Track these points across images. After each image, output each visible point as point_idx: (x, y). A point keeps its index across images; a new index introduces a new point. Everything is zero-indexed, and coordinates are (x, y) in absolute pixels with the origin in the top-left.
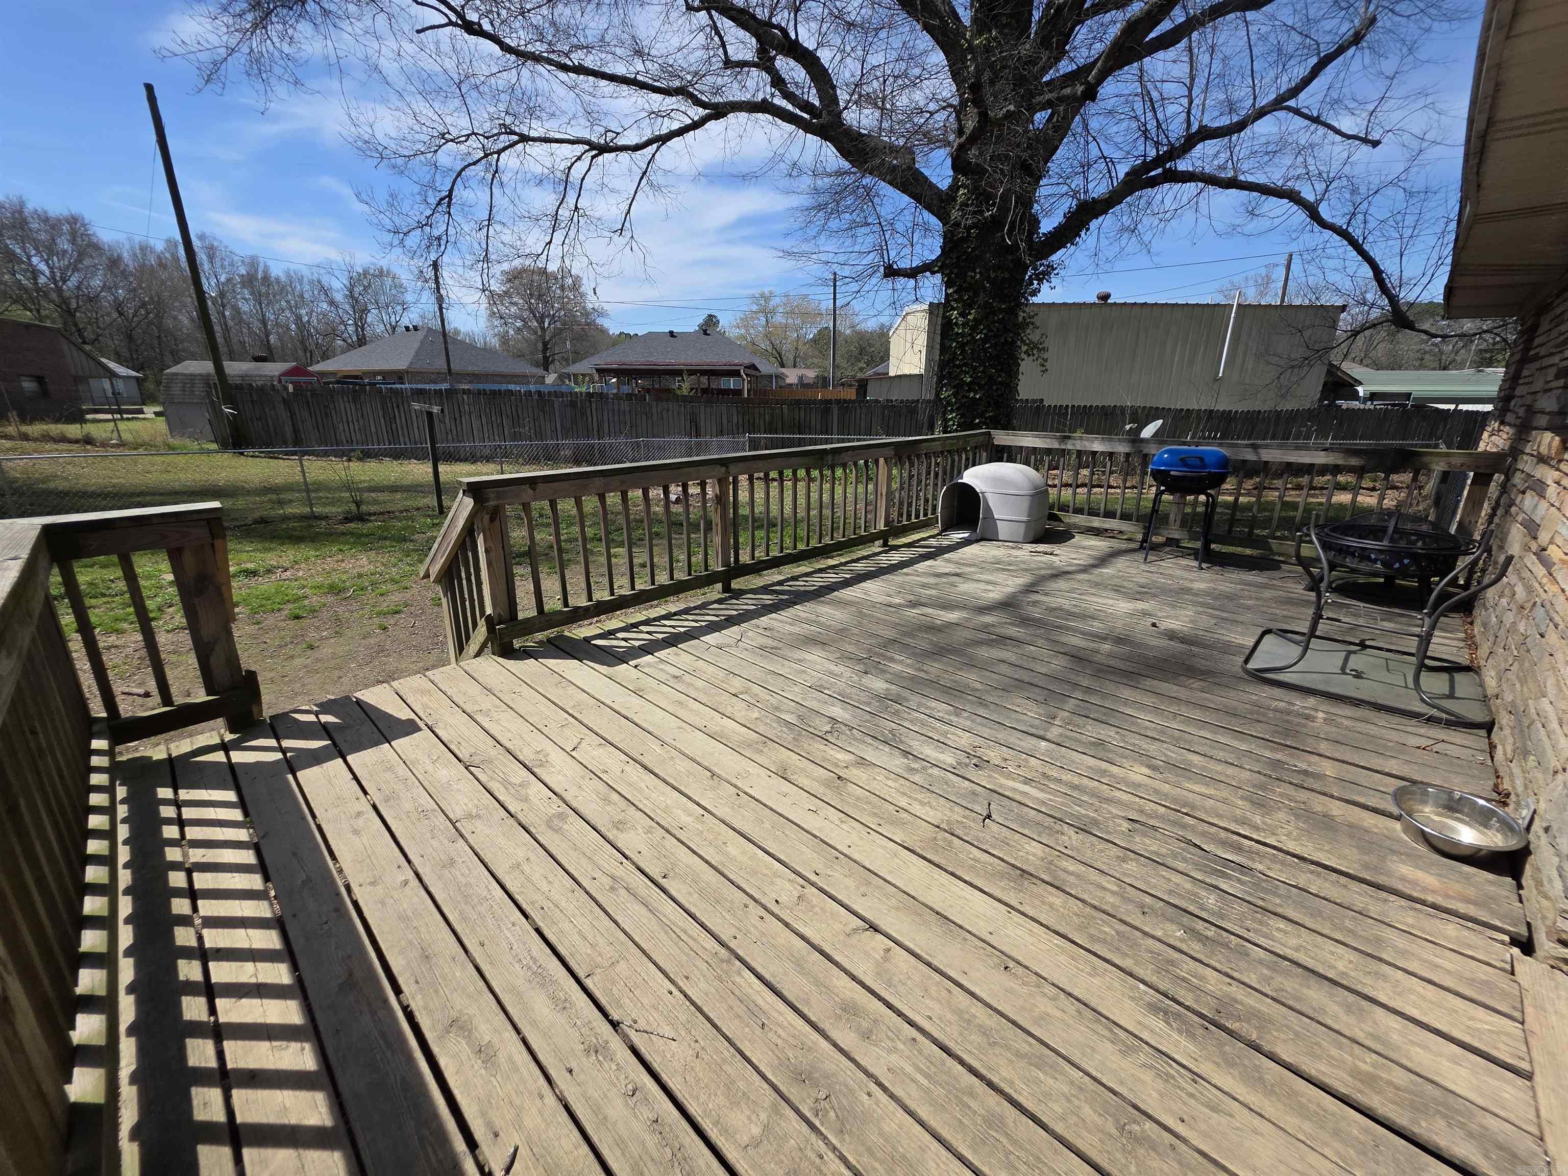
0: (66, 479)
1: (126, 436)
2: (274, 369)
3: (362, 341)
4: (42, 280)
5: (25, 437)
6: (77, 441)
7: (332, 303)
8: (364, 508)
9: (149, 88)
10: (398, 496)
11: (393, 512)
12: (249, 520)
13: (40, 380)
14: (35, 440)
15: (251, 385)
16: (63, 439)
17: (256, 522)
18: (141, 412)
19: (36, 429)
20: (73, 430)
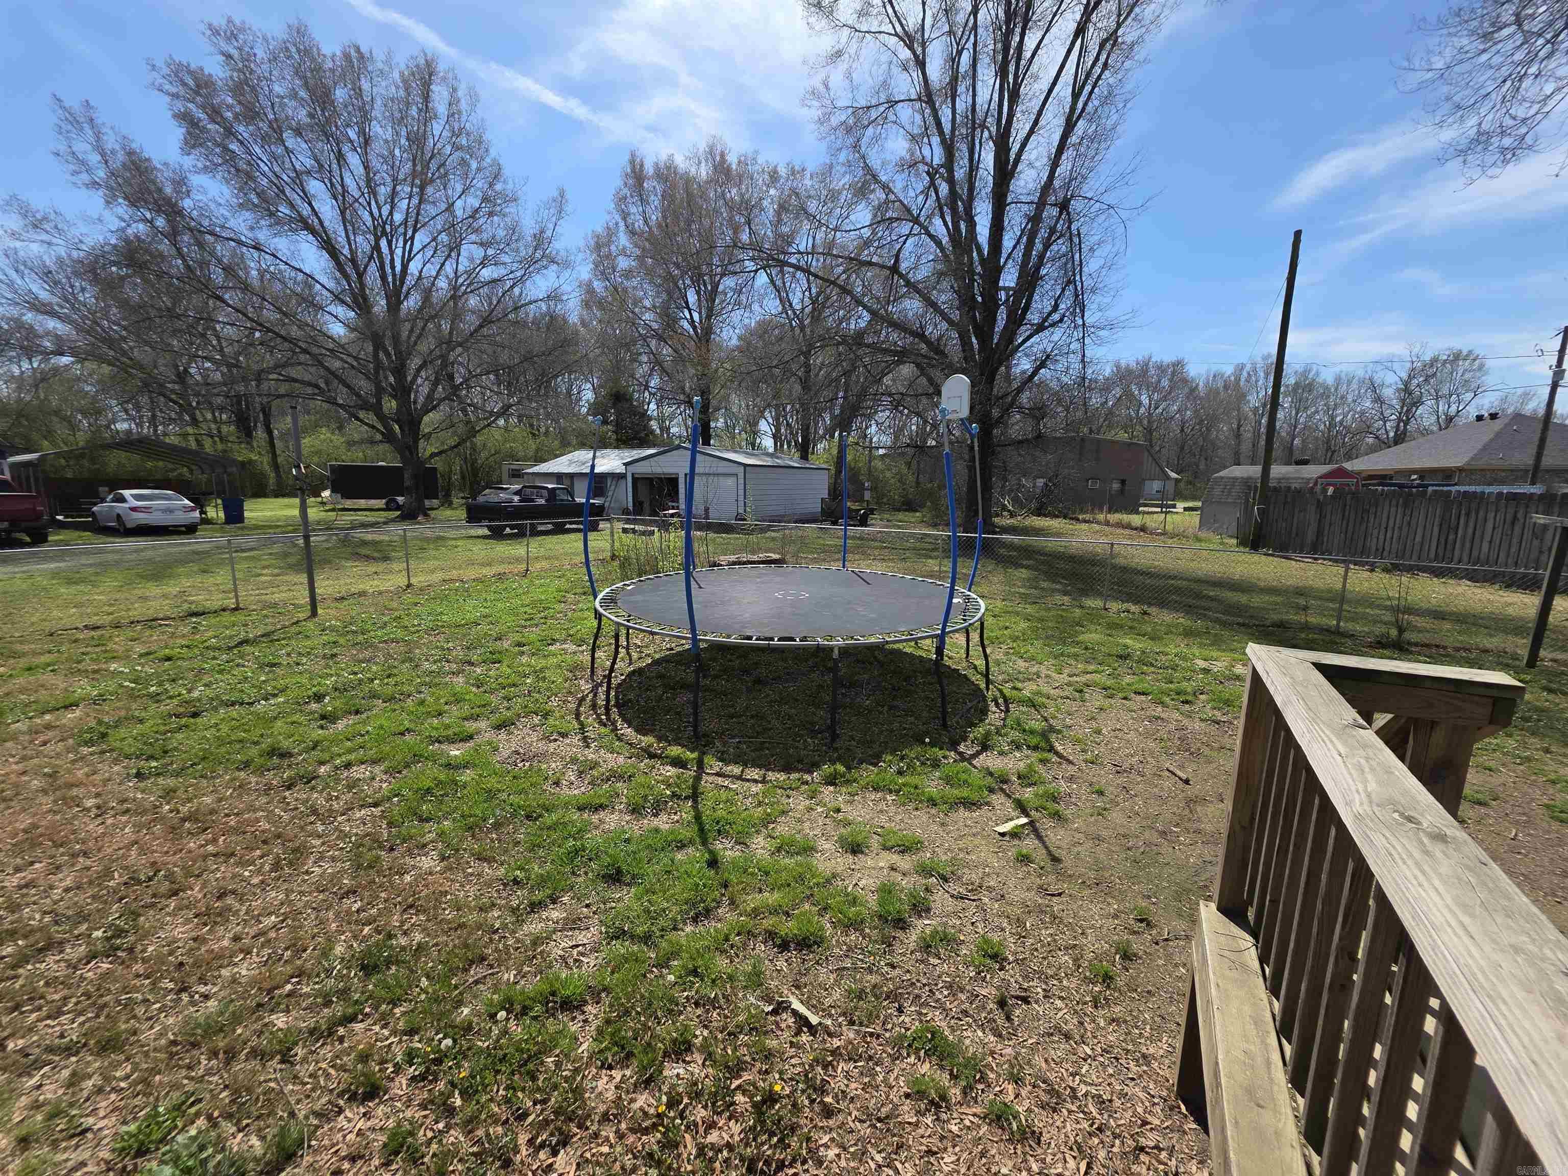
0: (1126, 557)
1: (1169, 528)
2: (1313, 471)
3: (1400, 438)
4: (1142, 410)
5: (1107, 523)
6: (1136, 529)
7: (1379, 400)
8: (1407, 636)
9: (1298, 234)
10: (1447, 626)
11: (1445, 648)
12: (1268, 623)
13: (1123, 482)
14: (1112, 526)
15: (1289, 488)
16: (1128, 526)
17: (1274, 625)
18: (1174, 506)
19: (1114, 517)
20: (1136, 520)
